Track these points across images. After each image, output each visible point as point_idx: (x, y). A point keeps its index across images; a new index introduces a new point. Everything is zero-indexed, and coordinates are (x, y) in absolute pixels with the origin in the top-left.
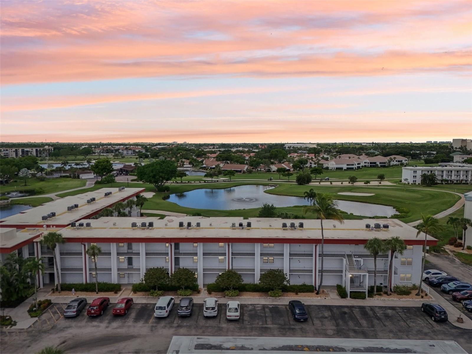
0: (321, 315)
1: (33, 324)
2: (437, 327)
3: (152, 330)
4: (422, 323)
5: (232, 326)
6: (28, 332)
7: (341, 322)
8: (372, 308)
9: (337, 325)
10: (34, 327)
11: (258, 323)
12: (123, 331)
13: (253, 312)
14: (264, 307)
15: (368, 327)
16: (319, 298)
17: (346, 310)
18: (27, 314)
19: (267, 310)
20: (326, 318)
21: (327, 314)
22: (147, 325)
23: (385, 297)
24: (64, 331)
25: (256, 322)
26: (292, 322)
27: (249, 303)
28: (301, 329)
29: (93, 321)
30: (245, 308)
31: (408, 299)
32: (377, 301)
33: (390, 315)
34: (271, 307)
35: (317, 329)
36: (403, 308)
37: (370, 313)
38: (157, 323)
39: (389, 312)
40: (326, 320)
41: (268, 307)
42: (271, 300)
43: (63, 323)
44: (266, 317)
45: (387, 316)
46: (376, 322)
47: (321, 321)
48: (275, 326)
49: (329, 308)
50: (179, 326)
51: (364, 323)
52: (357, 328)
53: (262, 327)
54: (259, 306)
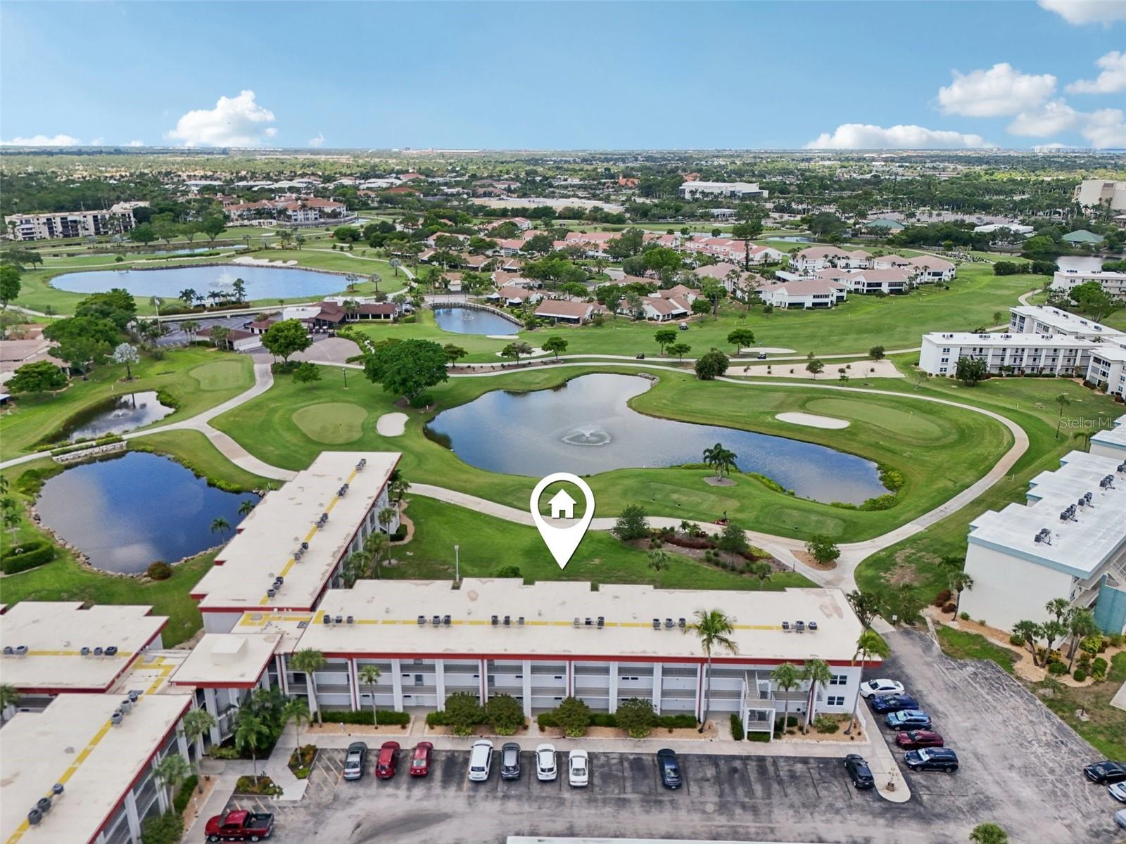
0: (701, 775)
1: (306, 791)
2: (858, 798)
3: (470, 804)
4: (837, 791)
5: (577, 797)
6: (306, 807)
7: (726, 788)
8: (775, 760)
9: (721, 795)
10: (310, 798)
11: (613, 791)
12: (429, 805)
13: (606, 769)
14: (622, 758)
15: (763, 799)
16: (703, 740)
17: (738, 764)
18: (289, 772)
19: (626, 764)
20: (708, 780)
21: (710, 772)
22: (461, 794)
23: (798, 739)
24: (352, 804)
25: (610, 789)
26: (661, 789)
27: (601, 751)
28: (672, 802)
29: (385, 786)
30: (595, 761)
31: (831, 742)
32: (785, 747)
33: (798, 774)
34: (631, 757)
35: (693, 803)
36: (820, 760)
37: (771, 769)
38: (475, 790)
39: (799, 767)
40: (706, 784)
41: (627, 759)
42: (631, 744)
43: (346, 790)
44: (624, 778)
45: (793, 776)
46: (776, 787)
47: (701, 788)
48: (636, 795)
49: (714, 760)
50: (506, 797)
51: (758, 789)
52: (747, 800)
53: (619, 799)
54: (614, 756)
